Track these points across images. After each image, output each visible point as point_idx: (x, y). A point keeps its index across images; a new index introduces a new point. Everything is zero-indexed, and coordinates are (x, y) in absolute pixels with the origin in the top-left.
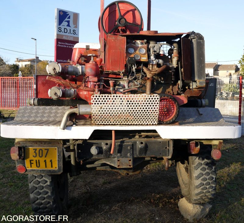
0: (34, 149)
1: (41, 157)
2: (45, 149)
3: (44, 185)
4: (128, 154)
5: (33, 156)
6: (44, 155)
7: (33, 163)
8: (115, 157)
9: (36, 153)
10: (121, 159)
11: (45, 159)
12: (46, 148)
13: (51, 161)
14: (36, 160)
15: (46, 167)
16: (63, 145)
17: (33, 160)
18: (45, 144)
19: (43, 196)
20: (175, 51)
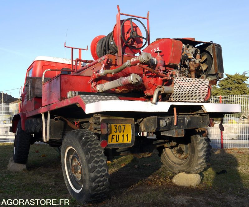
0: (115, 126)
1: (120, 132)
2: (123, 126)
3: (103, 164)
4: (182, 126)
5: (115, 132)
6: (122, 130)
7: (114, 138)
8: (173, 129)
9: (116, 129)
10: (177, 130)
11: (123, 134)
12: (123, 124)
13: (127, 135)
14: (117, 135)
15: (123, 141)
16: (135, 122)
17: (114, 135)
18: (122, 121)
19: (102, 174)
20: (198, 54)
